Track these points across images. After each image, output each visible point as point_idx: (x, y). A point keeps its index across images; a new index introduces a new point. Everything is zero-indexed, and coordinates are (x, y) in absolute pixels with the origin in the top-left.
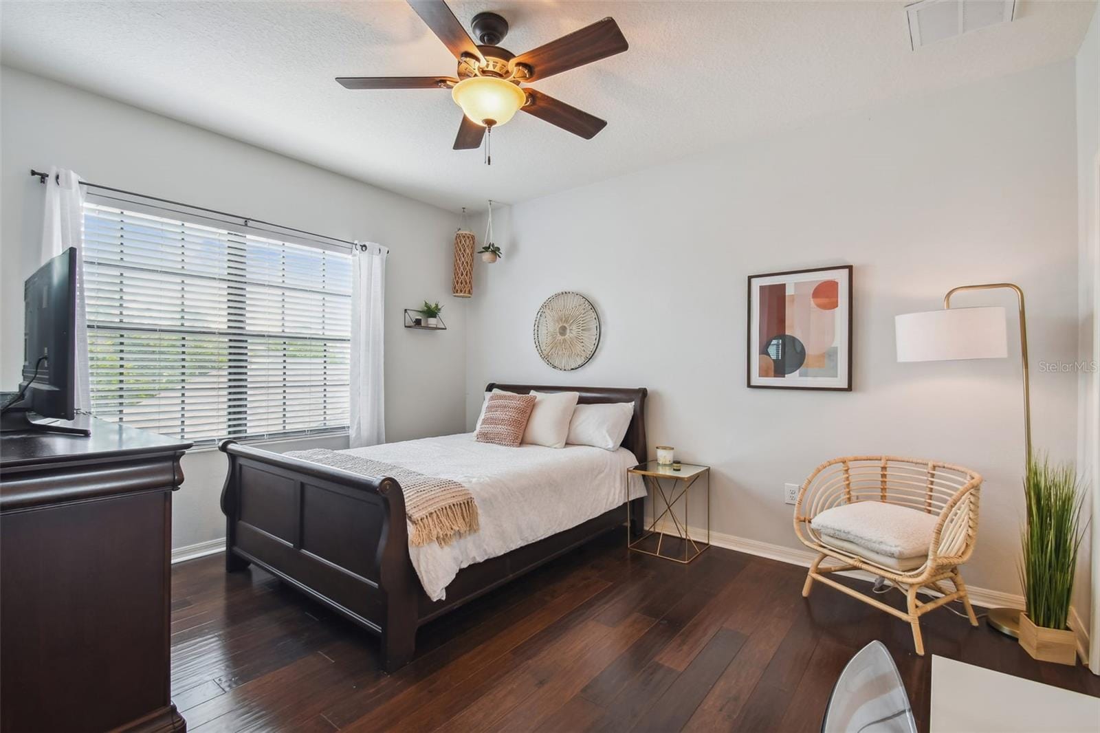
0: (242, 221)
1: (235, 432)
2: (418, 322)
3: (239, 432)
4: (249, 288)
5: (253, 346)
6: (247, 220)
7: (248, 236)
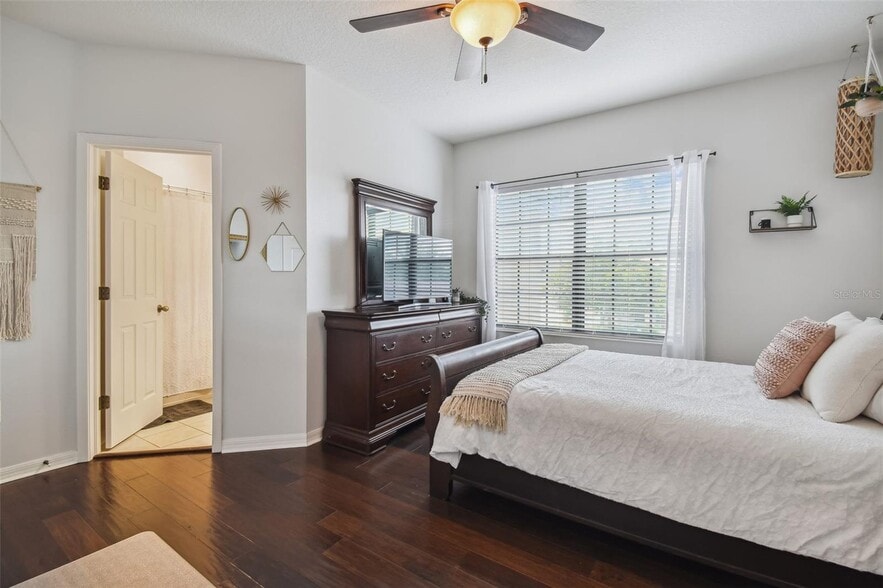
0: (575, 175)
1: (577, 326)
2: (766, 225)
3: (580, 326)
4: (588, 222)
5: (588, 264)
6: (577, 173)
7: (588, 183)
